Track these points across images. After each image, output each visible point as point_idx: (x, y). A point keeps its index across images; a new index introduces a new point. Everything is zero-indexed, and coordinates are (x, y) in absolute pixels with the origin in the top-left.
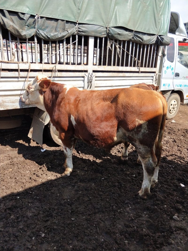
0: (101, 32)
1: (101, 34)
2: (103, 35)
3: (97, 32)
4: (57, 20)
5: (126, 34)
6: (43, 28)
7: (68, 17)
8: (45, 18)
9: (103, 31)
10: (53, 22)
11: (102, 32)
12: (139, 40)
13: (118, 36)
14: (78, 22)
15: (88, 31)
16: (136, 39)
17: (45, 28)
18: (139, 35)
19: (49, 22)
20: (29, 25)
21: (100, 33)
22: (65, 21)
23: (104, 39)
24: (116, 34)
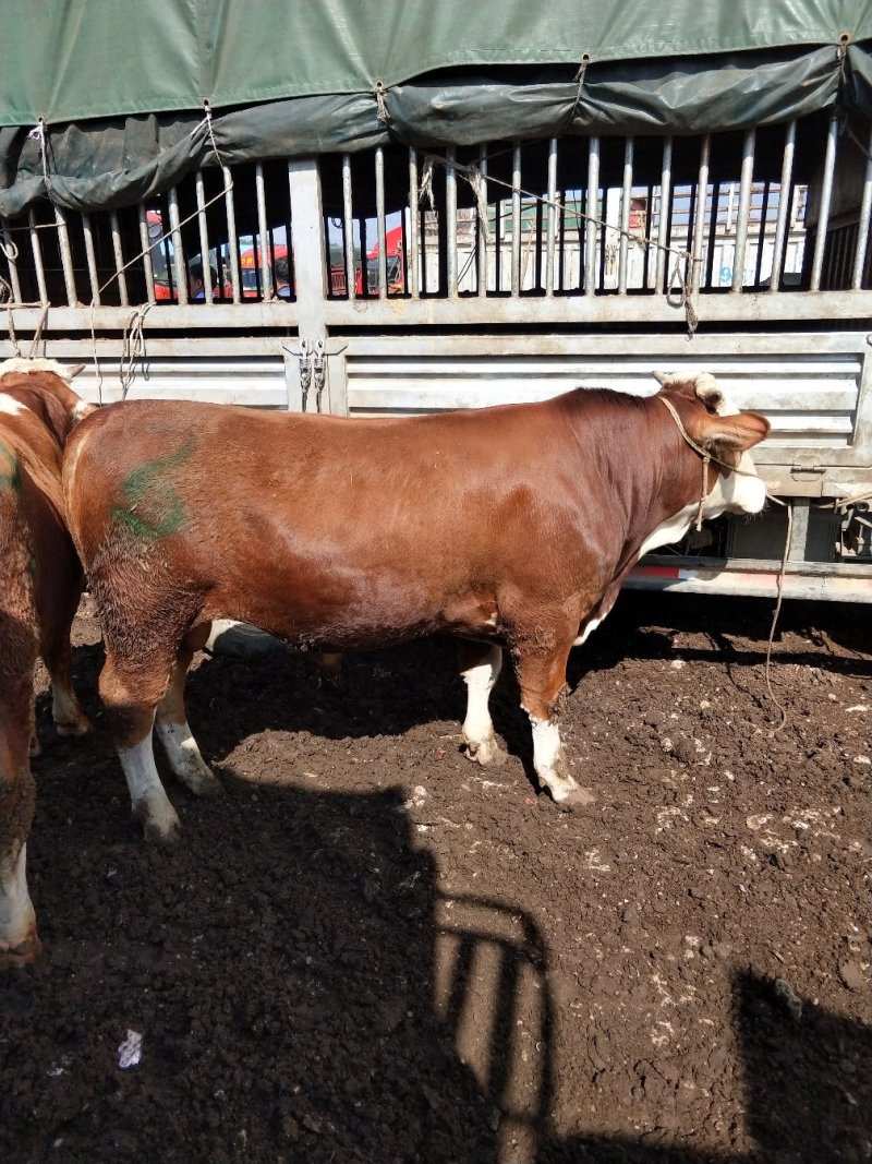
0: (336, 124)
1: (340, 138)
2: (356, 137)
3: (311, 131)
4: (118, 121)
5: (491, 106)
6: (75, 164)
7: (159, 97)
8: (71, 127)
9: (347, 120)
10: (109, 131)
11: (340, 127)
12: (631, 119)
13: (442, 124)
14: (207, 108)
15: (259, 135)
16: (602, 115)
17: (85, 165)
18: (618, 86)
19: (94, 136)
20: (29, 167)
21: (331, 132)
22: (152, 117)
23: (379, 155)
24: (423, 119)
